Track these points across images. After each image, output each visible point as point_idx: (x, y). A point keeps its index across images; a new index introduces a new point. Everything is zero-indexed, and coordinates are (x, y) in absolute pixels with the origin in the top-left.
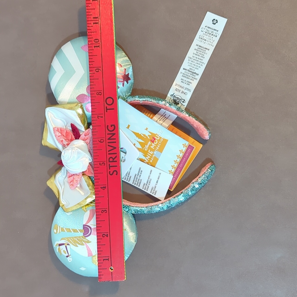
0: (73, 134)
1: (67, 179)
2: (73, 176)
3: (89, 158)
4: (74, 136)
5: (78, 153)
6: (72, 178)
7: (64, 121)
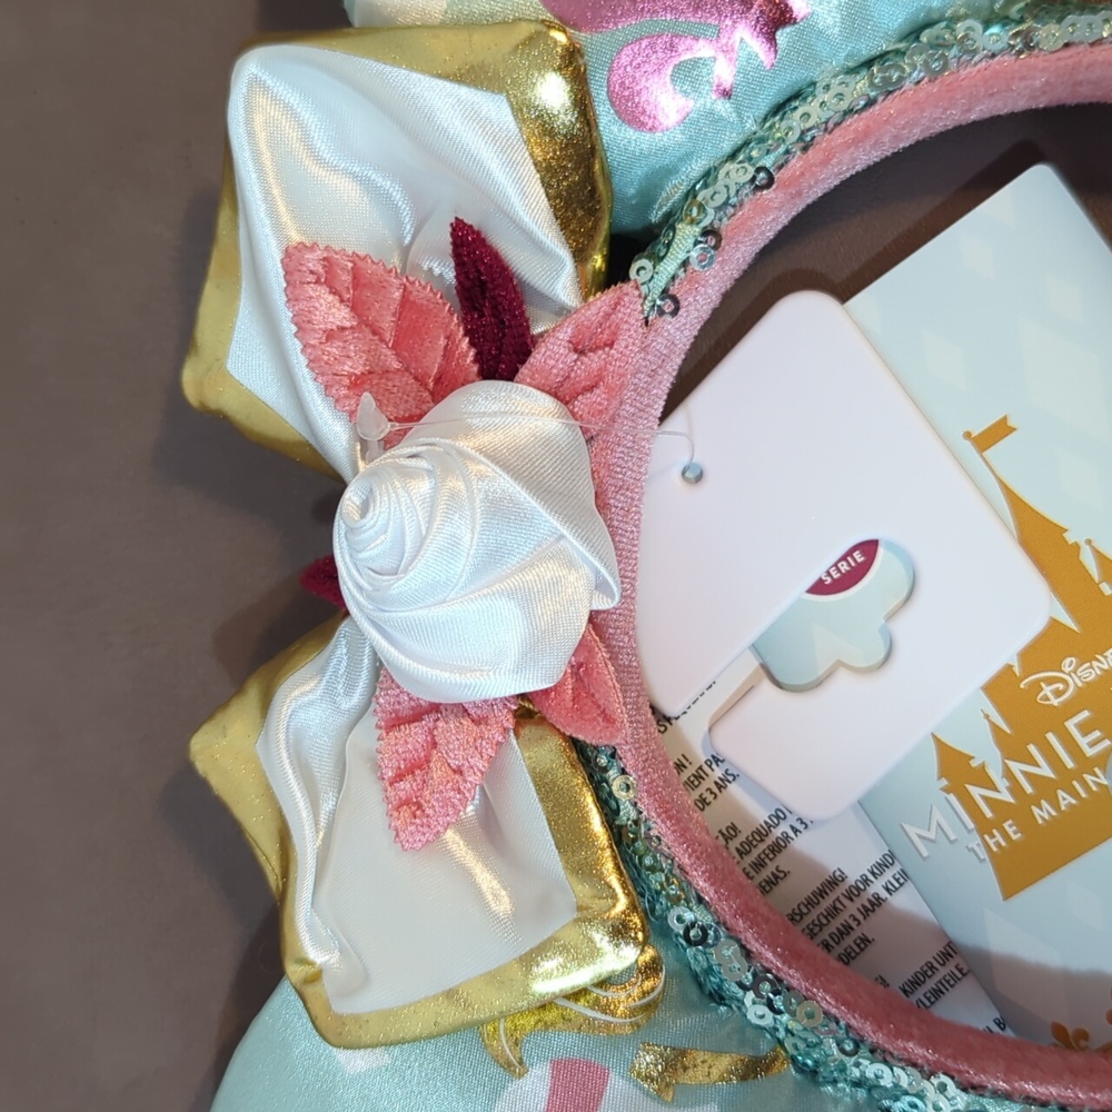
0: (464, 321)
1: (368, 735)
2: (428, 721)
3: (597, 573)
4: (472, 344)
5: (498, 509)
6: (415, 735)
7: (397, 196)
